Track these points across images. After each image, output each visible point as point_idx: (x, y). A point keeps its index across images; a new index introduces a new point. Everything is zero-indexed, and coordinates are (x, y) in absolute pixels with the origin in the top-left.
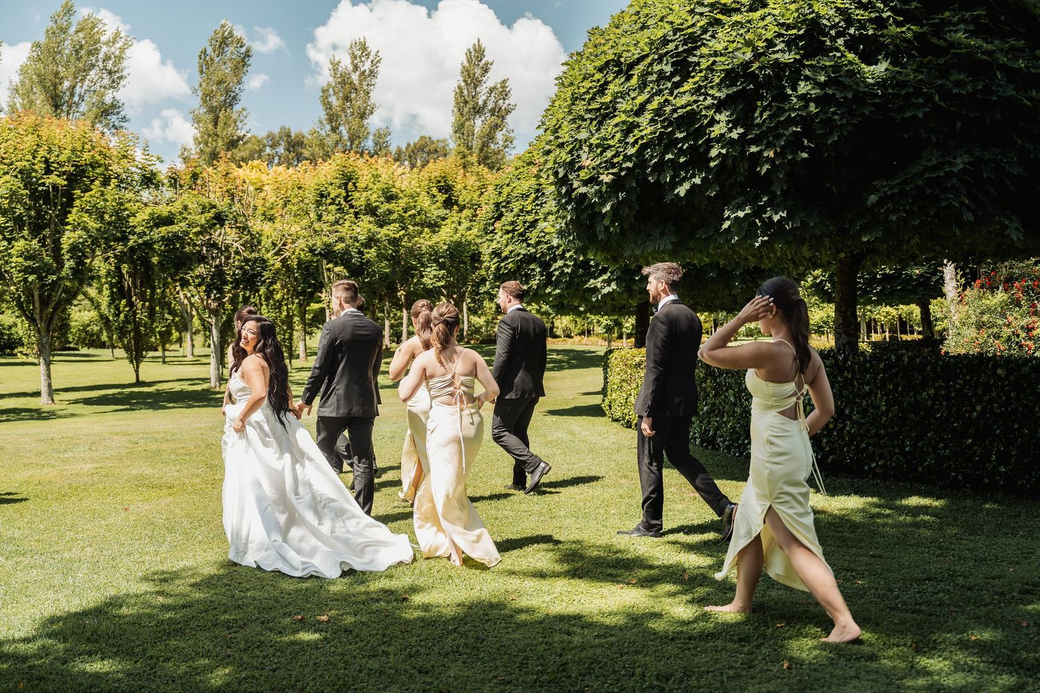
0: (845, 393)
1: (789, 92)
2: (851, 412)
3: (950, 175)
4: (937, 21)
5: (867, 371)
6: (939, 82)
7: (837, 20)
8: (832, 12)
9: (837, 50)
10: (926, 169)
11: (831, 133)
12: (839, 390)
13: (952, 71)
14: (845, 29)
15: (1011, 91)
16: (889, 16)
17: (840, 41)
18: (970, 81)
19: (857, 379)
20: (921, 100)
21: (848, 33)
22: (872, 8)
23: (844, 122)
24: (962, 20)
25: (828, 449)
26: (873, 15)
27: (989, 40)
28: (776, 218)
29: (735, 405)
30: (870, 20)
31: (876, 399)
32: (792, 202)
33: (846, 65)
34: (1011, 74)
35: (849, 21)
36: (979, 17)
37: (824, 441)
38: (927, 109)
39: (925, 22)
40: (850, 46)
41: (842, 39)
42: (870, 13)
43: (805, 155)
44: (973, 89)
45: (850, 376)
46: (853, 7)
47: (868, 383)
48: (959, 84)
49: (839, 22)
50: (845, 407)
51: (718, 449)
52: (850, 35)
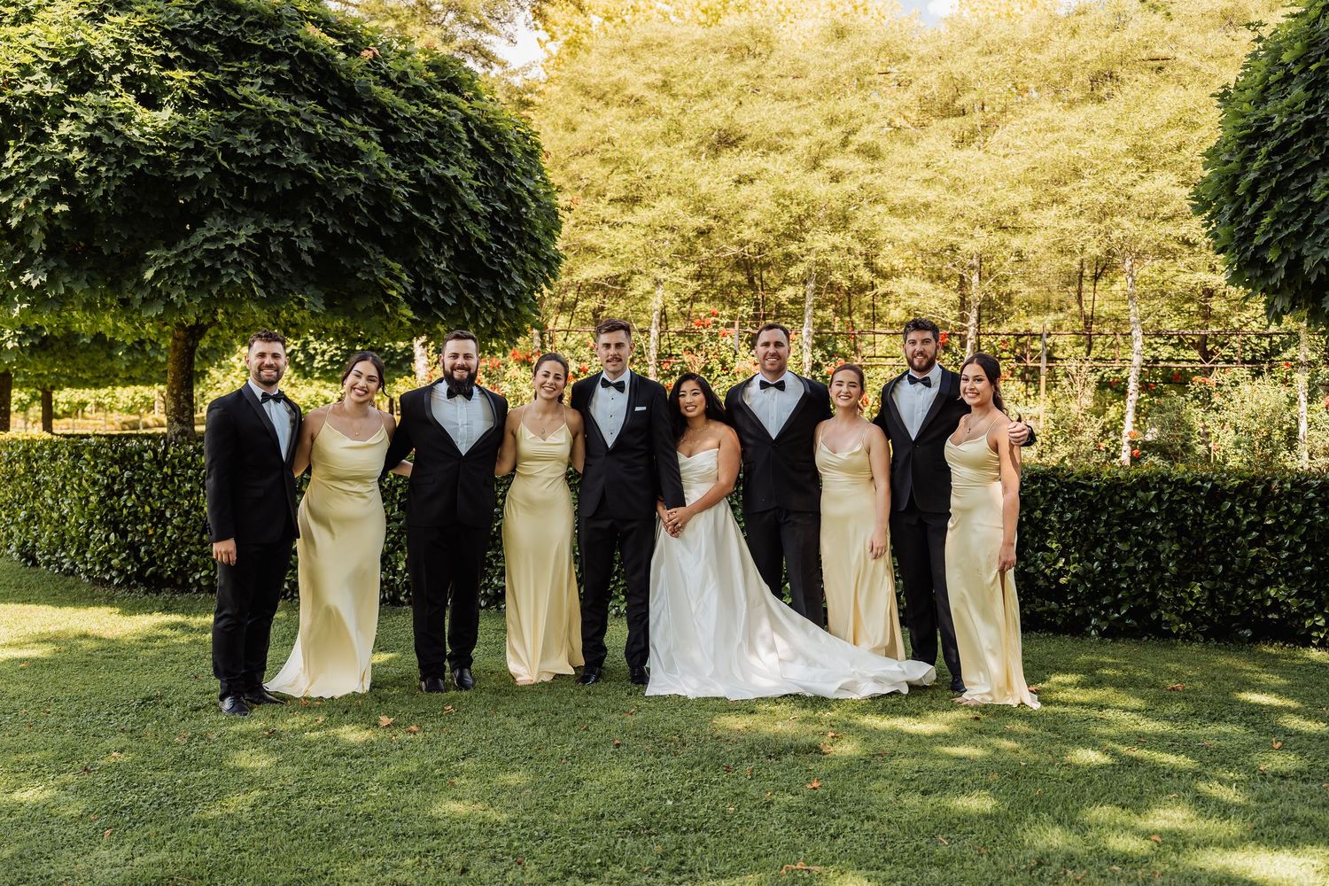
0: (165, 492)
1: (48, 129)
2: (172, 515)
3: (231, 248)
4: (236, 70)
5: (189, 466)
6: (225, 140)
7: (112, 53)
8: (107, 42)
9: (111, 88)
10: (207, 240)
11: (96, 186)
12: (158, 489)
13: (243, 129)
14: (123, 64)
15: (302, 159)
16: (178, 58)
17: (117, 77)
18: (258, 144)
19: (179, 476)
20: (202, 159)
21: (127, 69)
22: (157, 44)
23: (111, 174)
24: (260, 74)
25: (146, 559)
26: (158, 53)
27: (292, 99)
28: (34, 284)
29: (52, 509)
30: (156, 59)
31: (198, 499)
32: (54, 264)
33: (118, 108)
34: (309, 142)
35: (128, 57)
36: (280, 71)
37: (143, 550)
38: (209, 170)
39: (220, 68)
40: (130, 84)
41: (119, 75)
42: (155, 49)
43: (65, 208)
44: (261, 153)
45: (169, 472)
46: (133, 40)
47: (190, 480)
48: (247, 144)
49: (115, 56)
50: (166, 507)
51: (38, 566)
52: (130, 71)
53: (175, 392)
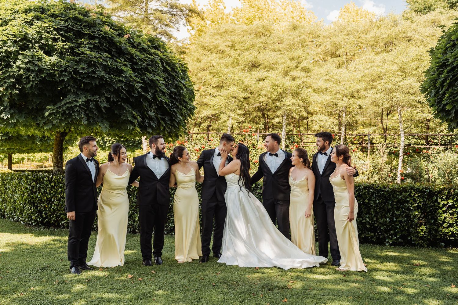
0: (52, 192)
1: (12, 64)
2: (54, 200)
3: (76, 106)
4: (79, 42)
5: (60, 183)
6: (75, 67)
7: (36, 36)
8: (34, 32)
9: (35, 48)
10: (67, 103)
11: (28, 83)
12: (49, 191)
13: (81, 63)
14: (39, 40)
15: (103, 74)
16: (59, 38)
17: (37, 45)
18: (87, 68)
19: (57, 186)
20: (66, 74)
21: (41, 42)
22: (51, 33)
23: (34, 79)
24: (88, 43)
25: (45, 216)
26: (52, 36)
27: (99, 52)
28: (5, 118)
29: (11, 198)
30: (51, 38)
31: (64, 195)
32: (13, 111)
33: (38, 56)
34: (105, 68)
35: (41, 38)
36: (95, 43)
37: (43, 213)
38: (69, 78)
39: (74, 42)
40: (41, 48)
41: (38, 44)
43: (17, 92)
44: (88, 72)
45: (53, 185)
46: (43, 32)
47: (61, 188)
48: (83, 69)
50: (52, 197)
51: (6, 218)
53: (56, 156)
